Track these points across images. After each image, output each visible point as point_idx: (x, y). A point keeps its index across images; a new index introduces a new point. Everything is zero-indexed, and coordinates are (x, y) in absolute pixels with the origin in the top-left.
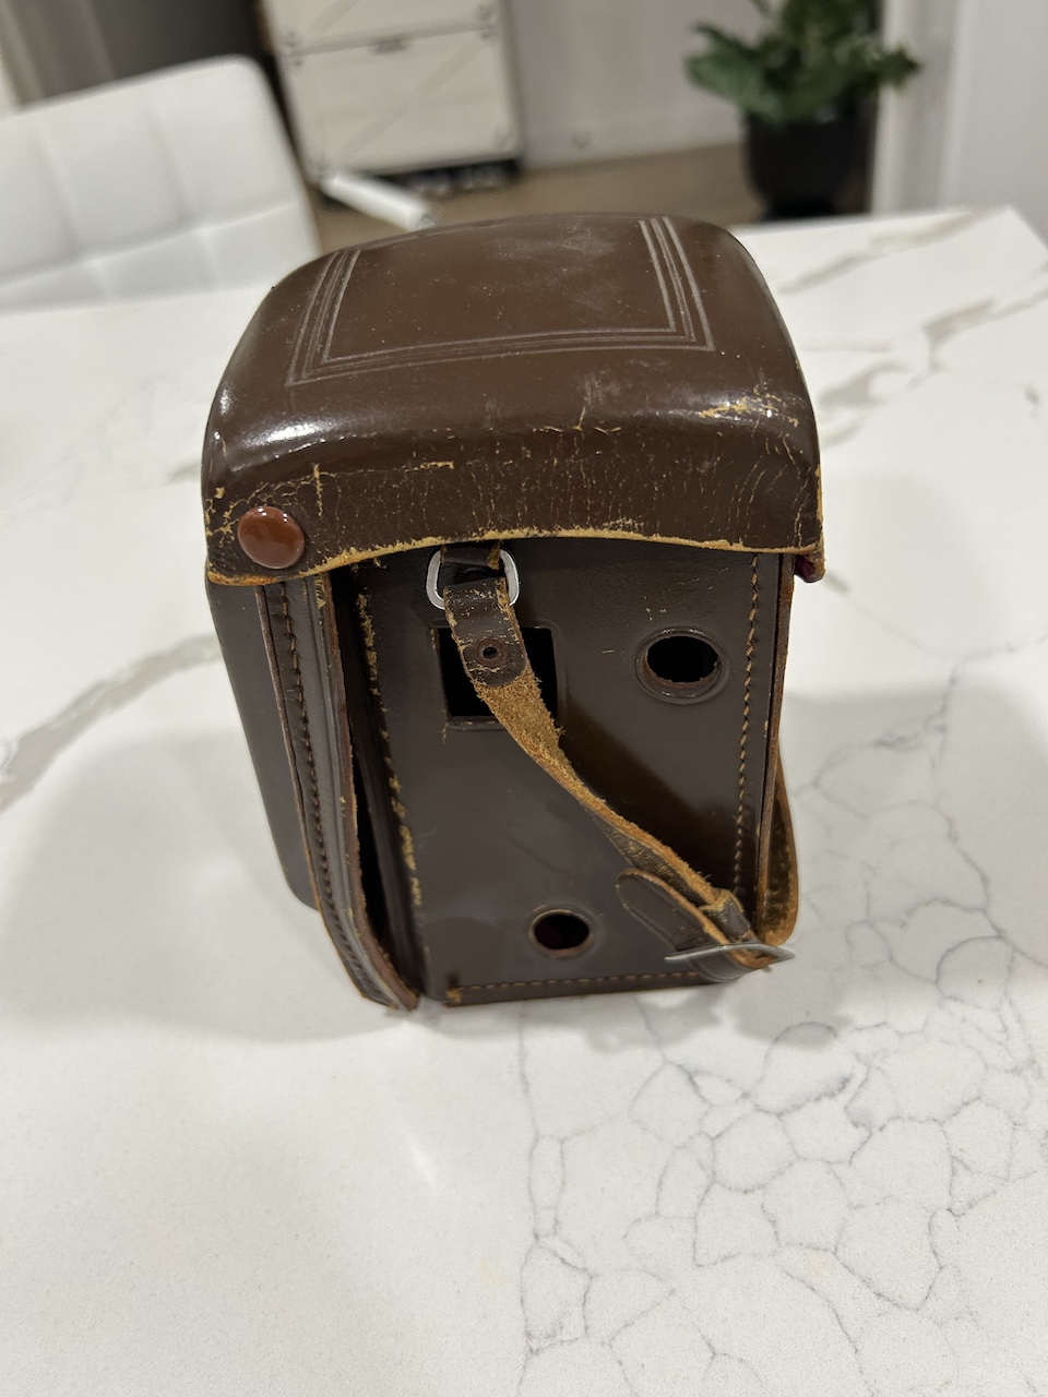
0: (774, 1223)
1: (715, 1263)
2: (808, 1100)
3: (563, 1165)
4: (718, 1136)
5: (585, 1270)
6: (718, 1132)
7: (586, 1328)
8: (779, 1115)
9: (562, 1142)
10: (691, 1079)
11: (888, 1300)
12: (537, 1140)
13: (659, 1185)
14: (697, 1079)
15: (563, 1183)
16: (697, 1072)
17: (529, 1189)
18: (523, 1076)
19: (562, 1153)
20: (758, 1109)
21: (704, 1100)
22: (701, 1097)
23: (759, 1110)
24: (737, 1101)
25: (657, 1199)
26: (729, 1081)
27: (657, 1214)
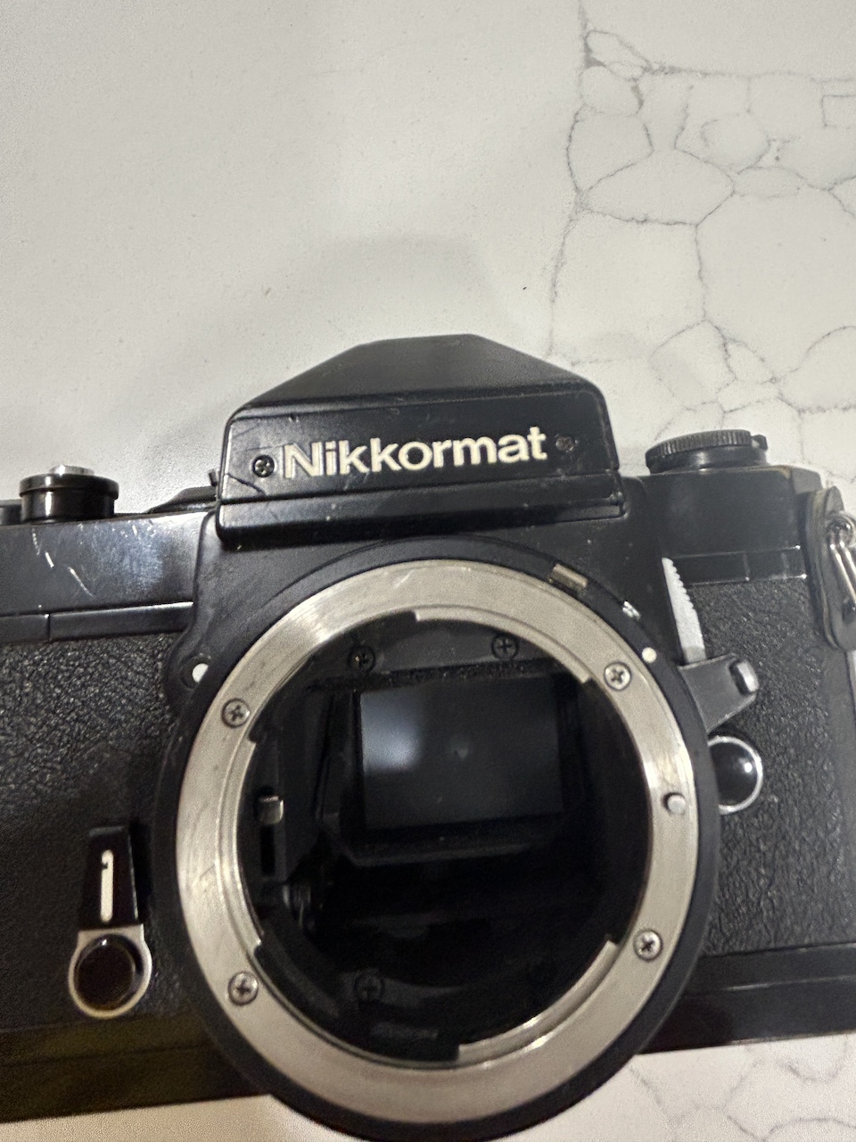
2: (836, 407)
4: (731, 411)
6: (733, 408)
8: (801, 411)
10: (725, 345)
14: (731, 347)
16: (734, 341)
18: (554, 285)
20: (781, 397)
21: (731, 371)
22: (729, 367)
23: (782, 400)
24: (763, 383)
26: (762, 360)
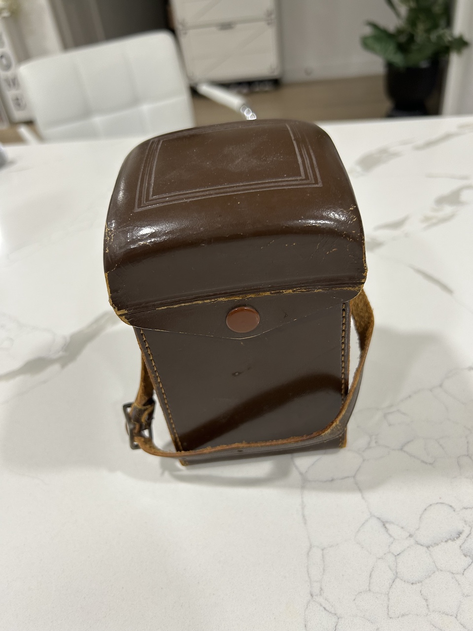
0: (426, 600)
1: (398, 617)
2: (442, 542)
3: (324, 561)
4: (398, 555)
5: (335, 614)
6: (398, 553)
8: (428, 547)
9: (323, 550)
10: (384, 525)
12: (311, 547)
13: (370, 576)
14: (387, 525)
15: (324, 570)
16: (387, 522)
17: (308, 571)
18: (304, 516)
19: (323, 555)
21: (391, 536)
22: (389, 534)
23: (418, 544)
24: (407, 538)
25: (370, 583)
26: (402, 528)
27: (370, 590)
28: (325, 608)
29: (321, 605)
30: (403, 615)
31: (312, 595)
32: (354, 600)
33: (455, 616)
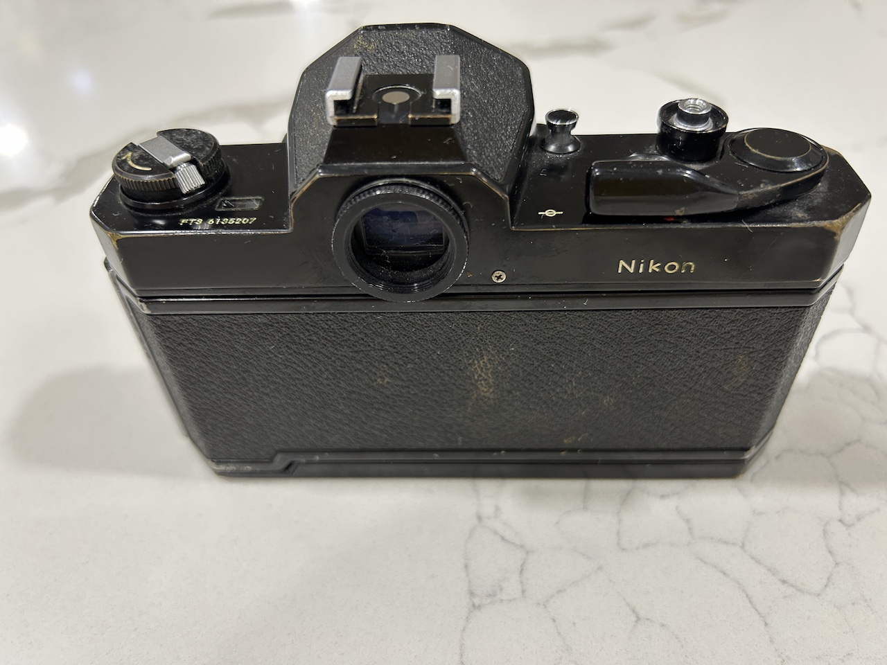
0: (688, 521)
1: (637, 548)
5: (522, 546)
7: (523, 591)
11: (792, 586)
27: (585, 508)
28: (503, 538)
29: (496, 533)
30: (646, 546)
31: (480, 518)
32: (557, 523)
33: (741, 544)
